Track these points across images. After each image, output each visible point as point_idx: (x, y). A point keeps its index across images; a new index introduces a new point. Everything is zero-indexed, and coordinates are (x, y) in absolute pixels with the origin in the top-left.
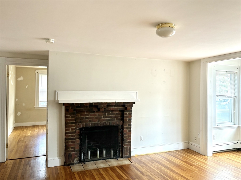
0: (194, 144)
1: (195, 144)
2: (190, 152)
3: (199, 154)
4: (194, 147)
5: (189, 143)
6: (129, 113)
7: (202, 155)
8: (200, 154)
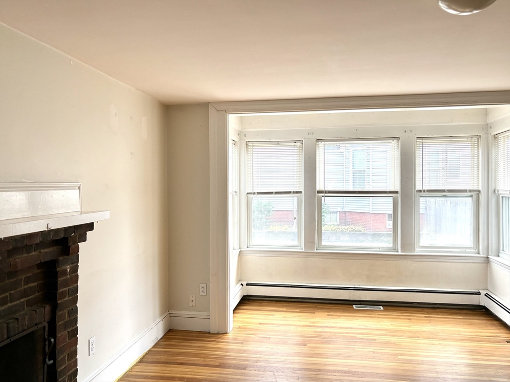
0: (188, 313)
1: (193, 313)
2: (188, 338)
3: (209, 335)
4: (191, 320)
5: (171, 315)
6: (71, 265)
7: (214, 334)
8: (209, 332)
